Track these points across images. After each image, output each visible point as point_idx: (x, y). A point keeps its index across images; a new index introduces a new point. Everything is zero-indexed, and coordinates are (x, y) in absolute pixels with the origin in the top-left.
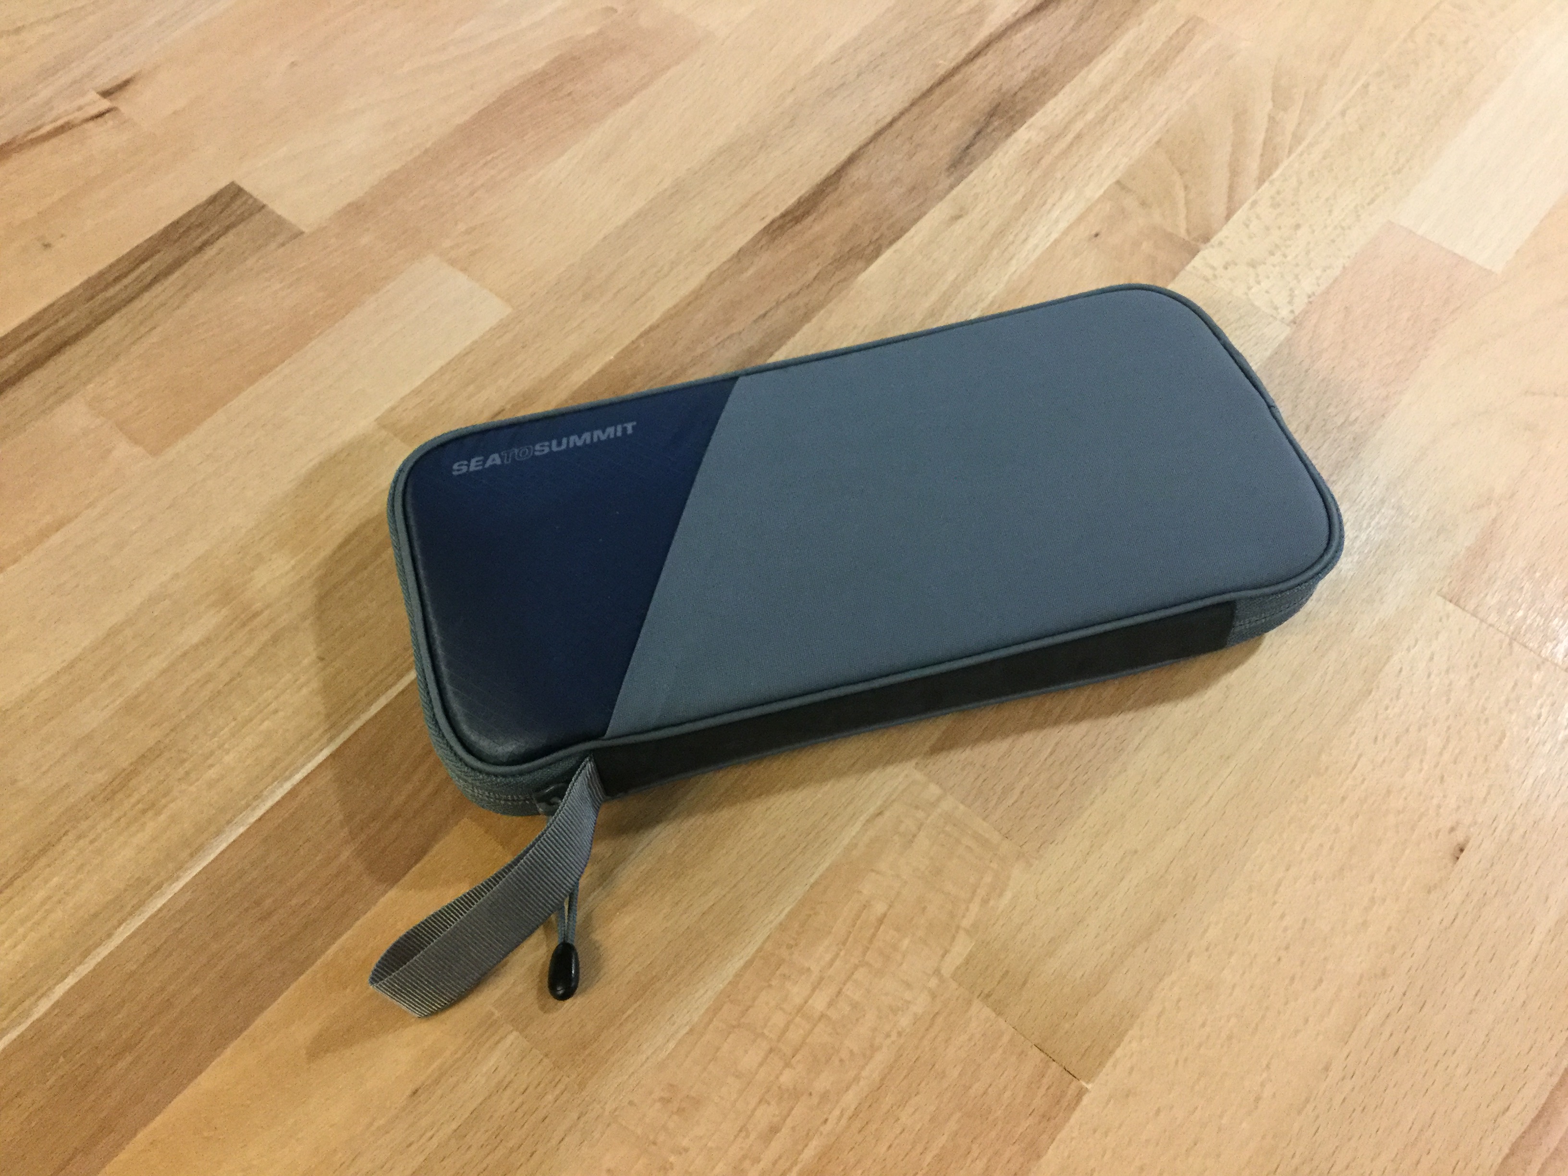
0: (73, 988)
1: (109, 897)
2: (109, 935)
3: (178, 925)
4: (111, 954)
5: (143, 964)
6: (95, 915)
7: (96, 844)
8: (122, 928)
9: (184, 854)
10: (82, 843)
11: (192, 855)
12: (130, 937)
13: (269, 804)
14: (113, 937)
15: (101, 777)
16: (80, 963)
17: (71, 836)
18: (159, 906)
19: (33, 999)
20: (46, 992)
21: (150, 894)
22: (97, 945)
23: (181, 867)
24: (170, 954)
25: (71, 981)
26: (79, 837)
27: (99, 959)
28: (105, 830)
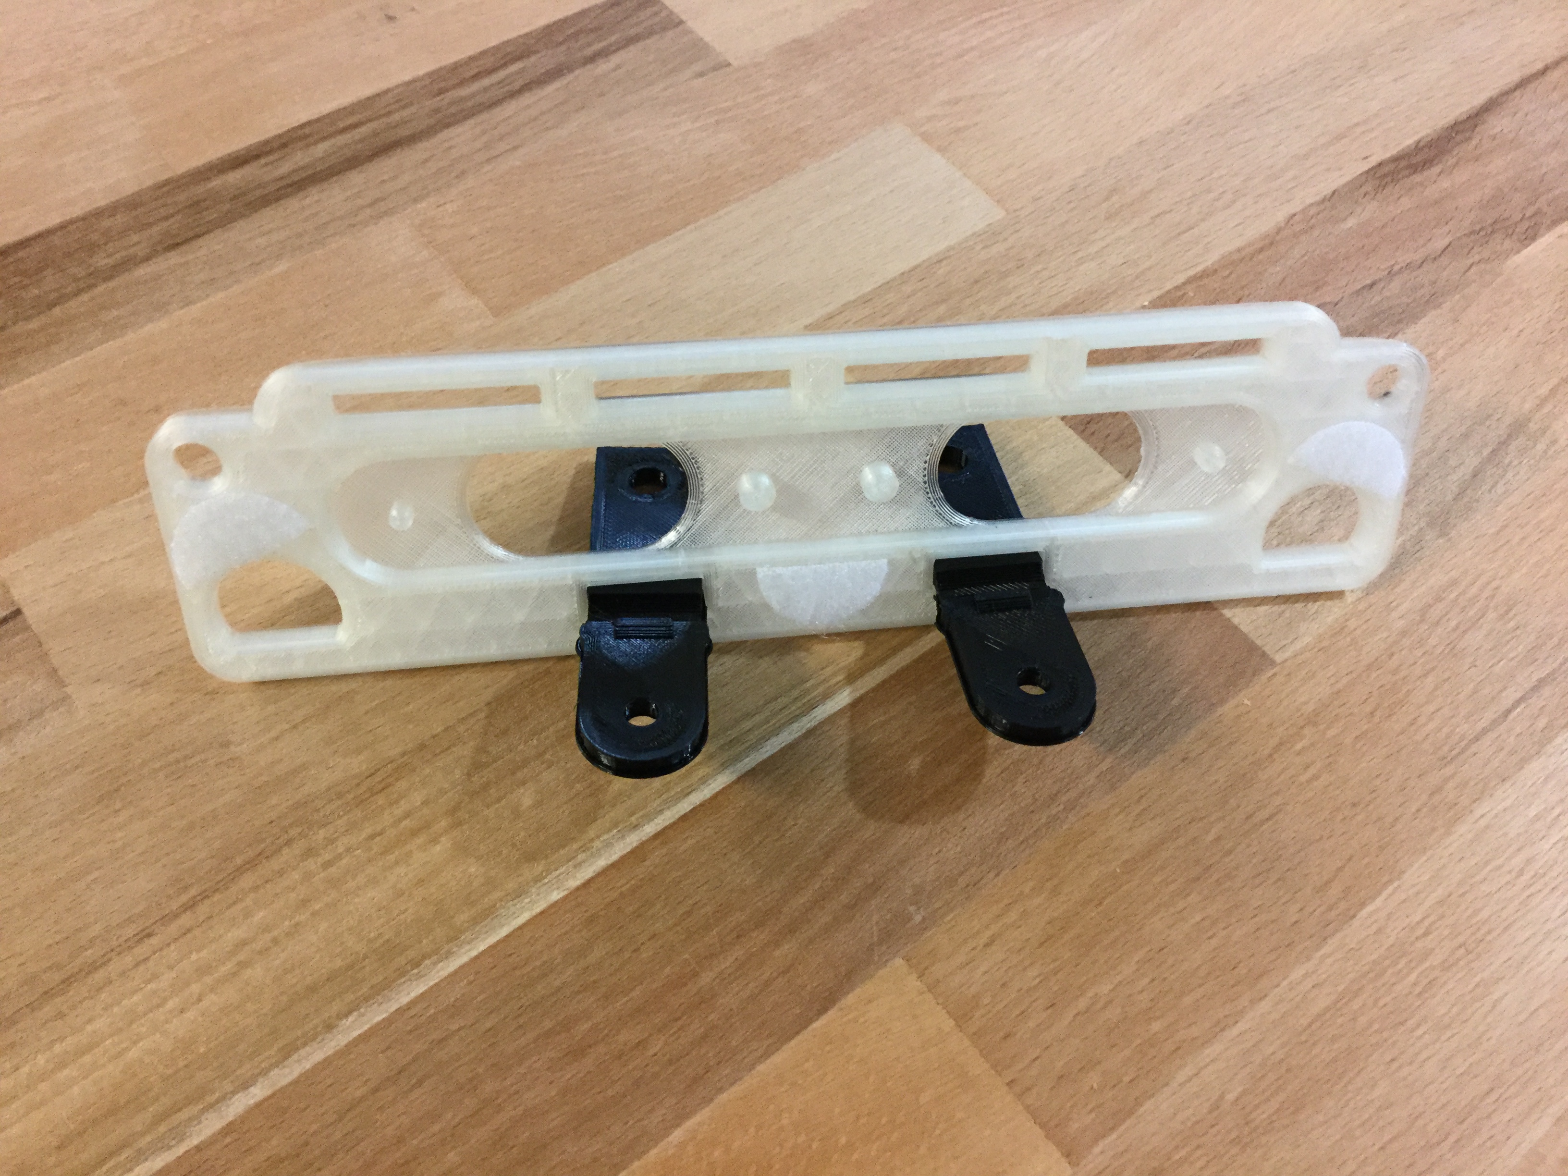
0: (258, 1105)
1: (339, 963)
2: (329, 1027)
3: (436, 1035)
4: (327, 1062)
5: (376, 1090)
6: (312, 989)
7: (333, 870)
8: (351, 1019)
9: (462, 918)
10: (312, 864)
11: (475, 921)
12: (364, 1038)
13: (602, 863)
14: (335, 1031)
15: (358, 764)
16: (276, 1065)
17: (298, 847)
18: (413, 995)
19: (195, 1109)
20: (218, 1101)
21: (402, 973)
22: (308, 1039)
23: (455, 937)
24: (420, 1083)
25: (258, 1093)
26: (310, 853)
27: (308, 1065)
28: (348, 850)
